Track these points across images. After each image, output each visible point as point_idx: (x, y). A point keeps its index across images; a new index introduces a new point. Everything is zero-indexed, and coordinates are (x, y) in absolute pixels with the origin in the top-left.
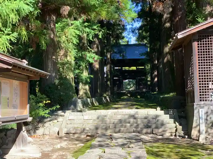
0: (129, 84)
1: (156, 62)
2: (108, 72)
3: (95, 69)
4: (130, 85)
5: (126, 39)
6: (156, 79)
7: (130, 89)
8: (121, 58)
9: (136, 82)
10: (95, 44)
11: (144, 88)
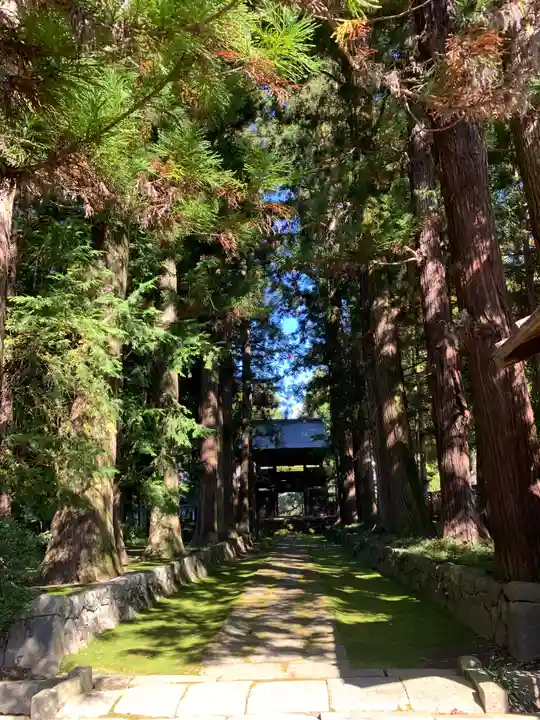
0: (290, 502)
1: (351, 452)
2: (245, 476)
3: (209, 469)
4: (291, 506)
5: (281, 409)
6: (352, 492)
7: (293, 513)
8: (272, 446)
9: (305, 497)
10: (208, 407)
11: (320, 510)
